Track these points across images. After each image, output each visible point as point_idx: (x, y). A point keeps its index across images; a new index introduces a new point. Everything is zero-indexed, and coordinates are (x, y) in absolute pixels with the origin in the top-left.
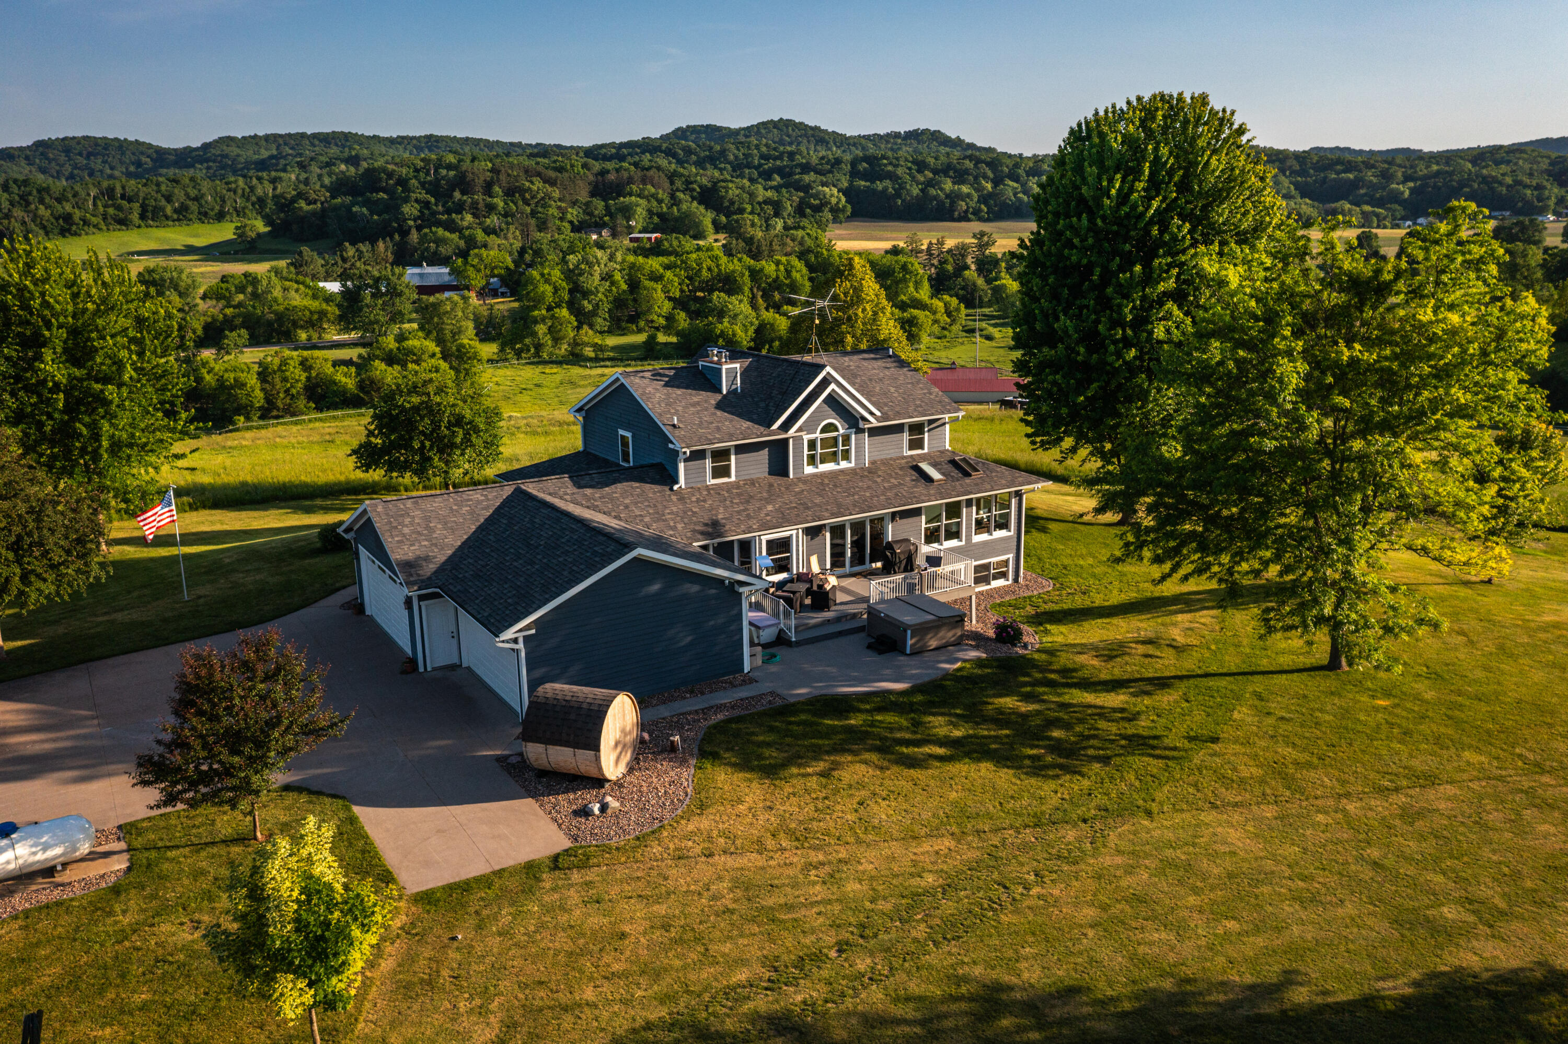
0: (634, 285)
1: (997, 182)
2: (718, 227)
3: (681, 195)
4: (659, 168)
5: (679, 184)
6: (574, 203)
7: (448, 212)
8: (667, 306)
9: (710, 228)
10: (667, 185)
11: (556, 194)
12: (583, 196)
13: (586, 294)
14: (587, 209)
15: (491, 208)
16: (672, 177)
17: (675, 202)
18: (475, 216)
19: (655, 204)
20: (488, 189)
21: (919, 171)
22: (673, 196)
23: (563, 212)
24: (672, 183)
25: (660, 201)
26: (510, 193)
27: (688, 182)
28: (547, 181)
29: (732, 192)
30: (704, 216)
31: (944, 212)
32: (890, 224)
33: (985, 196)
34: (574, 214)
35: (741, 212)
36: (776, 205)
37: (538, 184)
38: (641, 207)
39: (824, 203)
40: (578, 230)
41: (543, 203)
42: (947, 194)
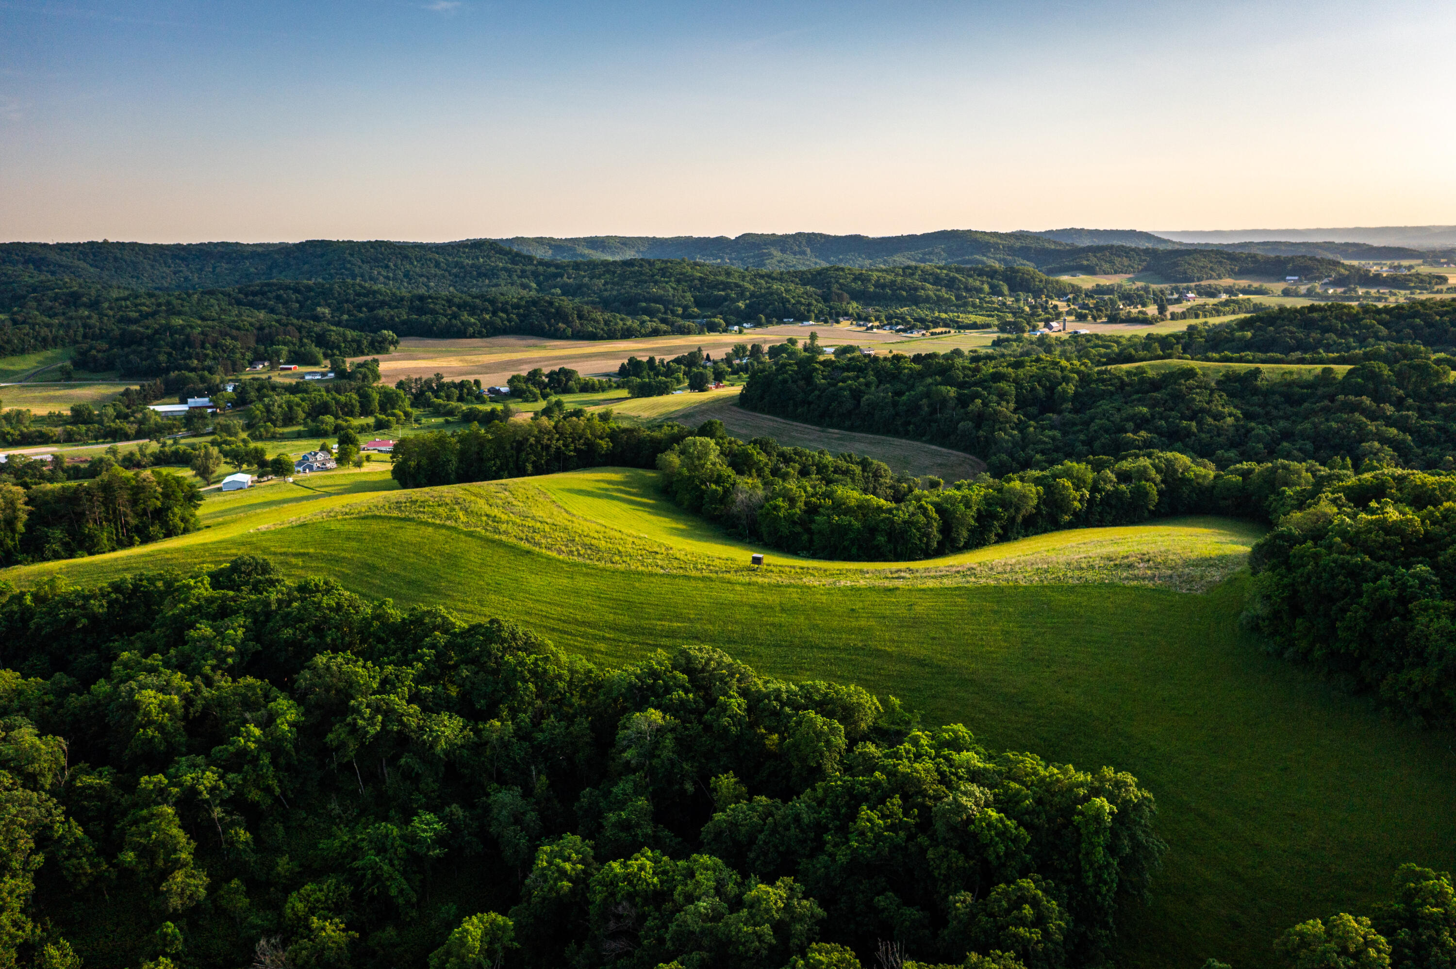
0: (290, 408)
1: (494, 313)
2: (326, 356)
3: (305, 340)
4: (292, 324)
5: (304, 333)
6: (248, 349)
7: (184, 359)
8: (304, 415)
9: (321, 356)
10: (297, 334)
11: (239, 345)
12: (252, 344)
13: (273, 414)
14: (255, 351)
15: (207, 355)
16: (299, 329)
17: (302, 345)
18: (199, 360)
19: (291, 346)
20: (203, 346)
21: (450, 307)
22: (301, 340)
23: (243, 354)
24: (300, 332)
25: (294, 344)
26: (215, 346)
27: (309, 332)
28: (234, 338)
29: (334, 337)
30: (318, 352)
31: (461, 333)
32: (430, 341)
33: (485, 323)
34: (249, 355)
35: (339, 348)
36: (359, 343)
37: (228, 341)
38: (284, 350)
39: (385, 339)
40: (251, 363)
41: (233, 351)
42: (463, 323)
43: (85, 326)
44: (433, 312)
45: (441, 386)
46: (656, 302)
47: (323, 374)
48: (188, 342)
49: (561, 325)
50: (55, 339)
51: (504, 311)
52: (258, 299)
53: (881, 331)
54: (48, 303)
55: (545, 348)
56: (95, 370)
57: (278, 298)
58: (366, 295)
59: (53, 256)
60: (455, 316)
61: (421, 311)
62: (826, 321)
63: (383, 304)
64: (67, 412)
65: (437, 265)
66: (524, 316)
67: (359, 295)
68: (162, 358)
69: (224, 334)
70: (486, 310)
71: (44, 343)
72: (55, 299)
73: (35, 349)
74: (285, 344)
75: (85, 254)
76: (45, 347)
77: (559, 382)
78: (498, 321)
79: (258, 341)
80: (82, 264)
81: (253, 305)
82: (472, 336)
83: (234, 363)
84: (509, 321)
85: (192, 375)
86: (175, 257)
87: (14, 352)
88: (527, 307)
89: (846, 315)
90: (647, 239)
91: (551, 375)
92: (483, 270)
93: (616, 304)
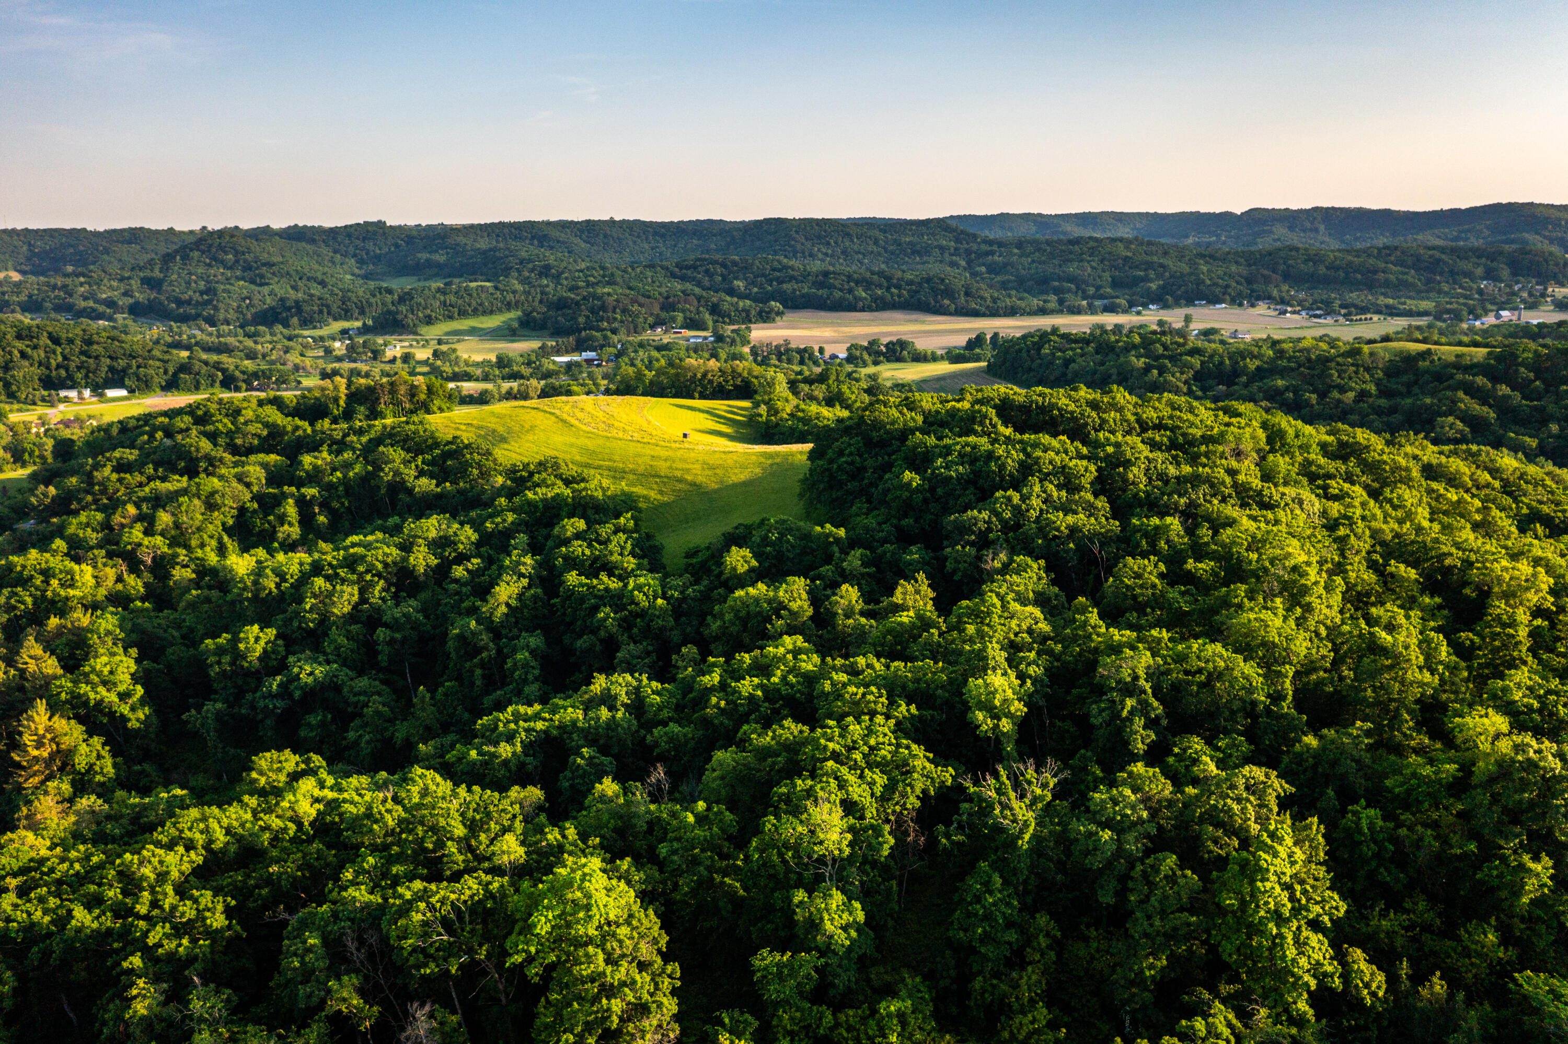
1: (887, 289)
2: (713, 323)
3: (701, 309)
4: (694, 294)
5: (702, 302)
6: (652, 314)
7: (598, 321)
9: (709, 323)
10: (696, 303)
11: (644, 311)
12: (656, 310)
14: (657, 317)
16: (699, 299)
17: (698, 313)
18: (609, 323)
19: (688, 313)
20: (614, 312)
21: (848, 282)
22: (698, 308)
23: (646, 319)
25: (690, 312)
26: (624, 311)
28: (641, 305)
29: (726, 307)
30: (708, 318)
31: (851, 307)
32: (822, 314)
33: (875, 299)
34: (651, 320)
35: (729, 316)
36: (747, 312)
37: (636, 307)
38: (680, 317)
39: (772, 310)
40: (652, 327)
41: (637, 316)
42: (855, 298)
43: (542, 293)
44: (831, 287)
45: (788, 350)
46: (1070, 281)
47: (705, 338)
48: (603, 308)
49: (946, 302)
50: (517, 302)
51: (898, 287)
52: (689, 272)
53: (1296, 317)
54: (526, 274)
55: (923, 322)
56: (534, 330)
57: (707, 272)
58: (780, 270)
59: (555, 234)
60: (850, 291)
61: (820, 285)
62: (1241, 305)
63: (792, 278)
64: (494, 359)
65: (876, 242)
66: (917, 292)
67: (774, 270)
68: (581, 320)
69: (634, 301)
70: (880, 286)
71: (509, 306)
72: (532, 270)
73: (500, 311)
74: (683, 311)
75: (582, 231)
76: (509, 310)
77: (894, 351)
78: (888, 296)
79: (662, 309)
80: (577, 240)
81: (683, 278)
82: (863, 310)
83: (636, 327)
84: (899, 296)
85: (598, 334)
86: (656, 233)
87: (484, 313)
88: (920, 284)
89: (1269, 298)
90: (1147, 214)
91: (887, 346)
92: (918, 247)
93: (1030, 283)
